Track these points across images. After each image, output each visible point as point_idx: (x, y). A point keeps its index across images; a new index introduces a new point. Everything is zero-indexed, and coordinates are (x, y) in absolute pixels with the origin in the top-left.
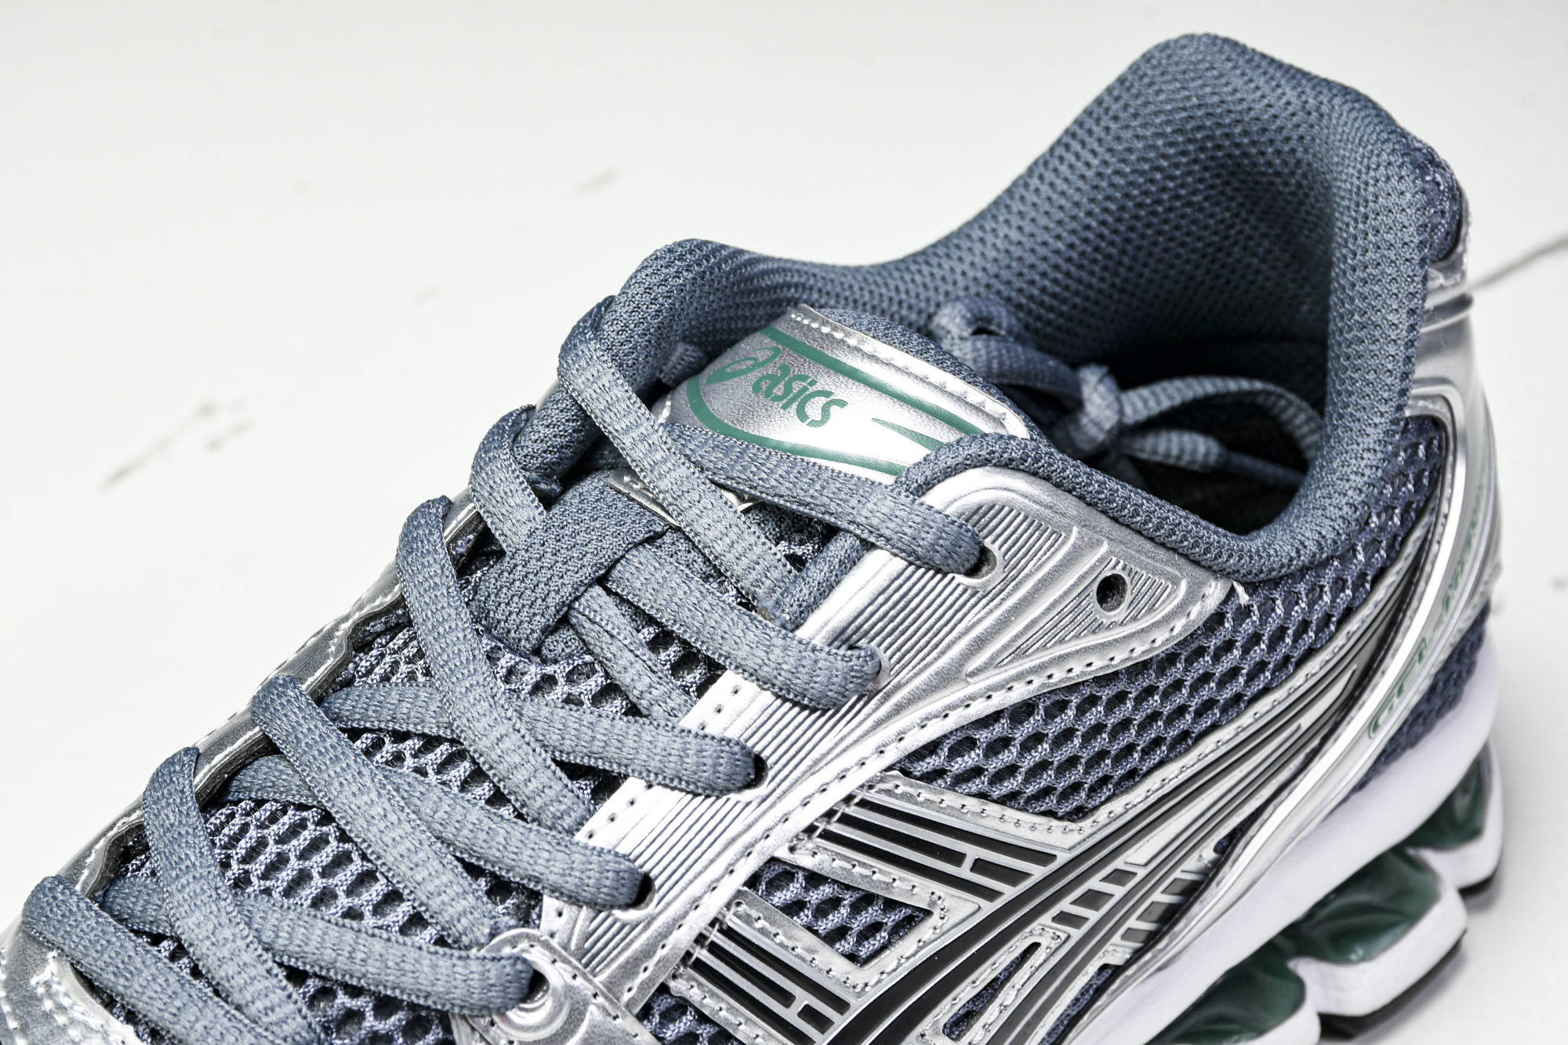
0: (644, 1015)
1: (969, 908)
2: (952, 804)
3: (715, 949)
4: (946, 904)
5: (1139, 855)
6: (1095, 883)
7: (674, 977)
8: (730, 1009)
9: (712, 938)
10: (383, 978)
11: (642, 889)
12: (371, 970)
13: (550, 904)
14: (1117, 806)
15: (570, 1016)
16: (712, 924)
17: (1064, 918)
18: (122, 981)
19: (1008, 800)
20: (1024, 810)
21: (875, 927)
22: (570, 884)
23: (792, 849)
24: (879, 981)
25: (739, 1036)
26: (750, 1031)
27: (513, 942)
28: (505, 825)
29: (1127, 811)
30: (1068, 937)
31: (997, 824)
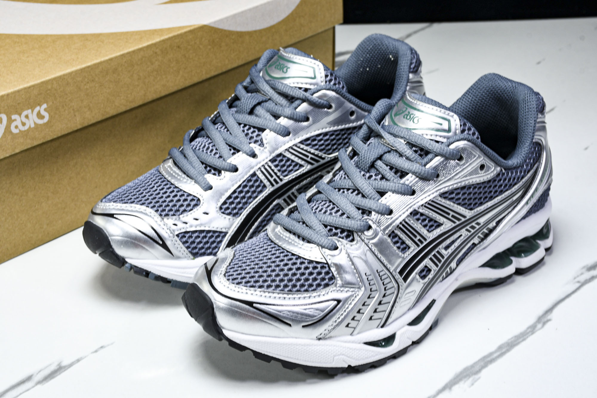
0: (389, 236)
1: (451, 224)
2: (448, 203)
3: (403, 225)
4: (446, 223)
5: (482, 220)
6: (473, 224)
7: (395, 230)
8: (405, 237)
9: (403, 223)
10: (341, 224)
11: (391, 212)
12: (339, 223)
13: (373, 213)
14: (478, 209)
15: (376, 234)
16: (403, 220)
17: (467, 230)
19: (459, 204)
20: (461, 206)
21: (432, 225)
22: (377, 209)
23: (418, 208)
24: (433, 236)
25: (406, 243)
26: (409, 242)
27: (366, 219)
28: (365, 200)
29: (480, 210)
30: (468, 234)
31: (456, 209)
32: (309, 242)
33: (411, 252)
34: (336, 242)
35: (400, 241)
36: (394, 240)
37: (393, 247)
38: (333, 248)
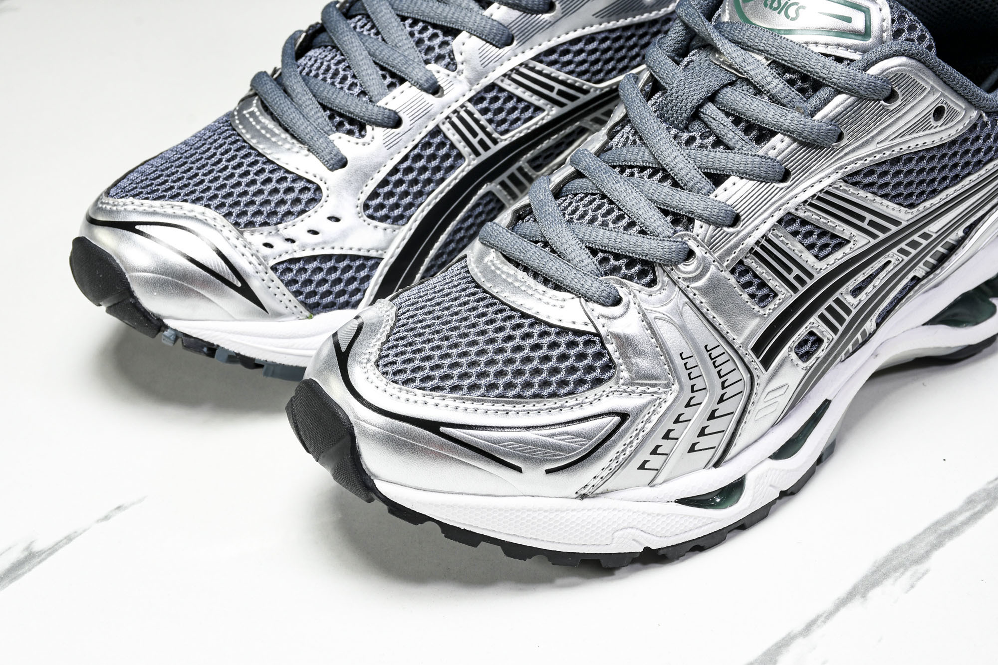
0: (733, 272)
1: (866, 241)
2: (862, 195)
3: (763, 248)
4: (856, 239)
5: (933, 228)
6: (915, 237)
7: (746, 258)
8: (767, 272)
9: (762, 243)
10: (629, 248)
11: (736, 220)
12: (623, 245)
13: (697, 223)
14: (927, 204)
15: (703, 269)
16: (763, 237)
17: (902, 251)
19: (885, 196)
20: (890, 201)
21: (825, 246)
22: (706, 214)
23: (796, 209)
24: (826, 268)
25: (770, 285)
26: (774, 283)
27: (682, 237)
28: (679, 193)
29: (931, 207)
30: (903, 260)
31: (879, 206)
32: (557, 287)
33: (780, 304)
34: (618, 287)
35: (756, 281)
36: (743, 280)
37: (741, 295)
38: (610, 301)
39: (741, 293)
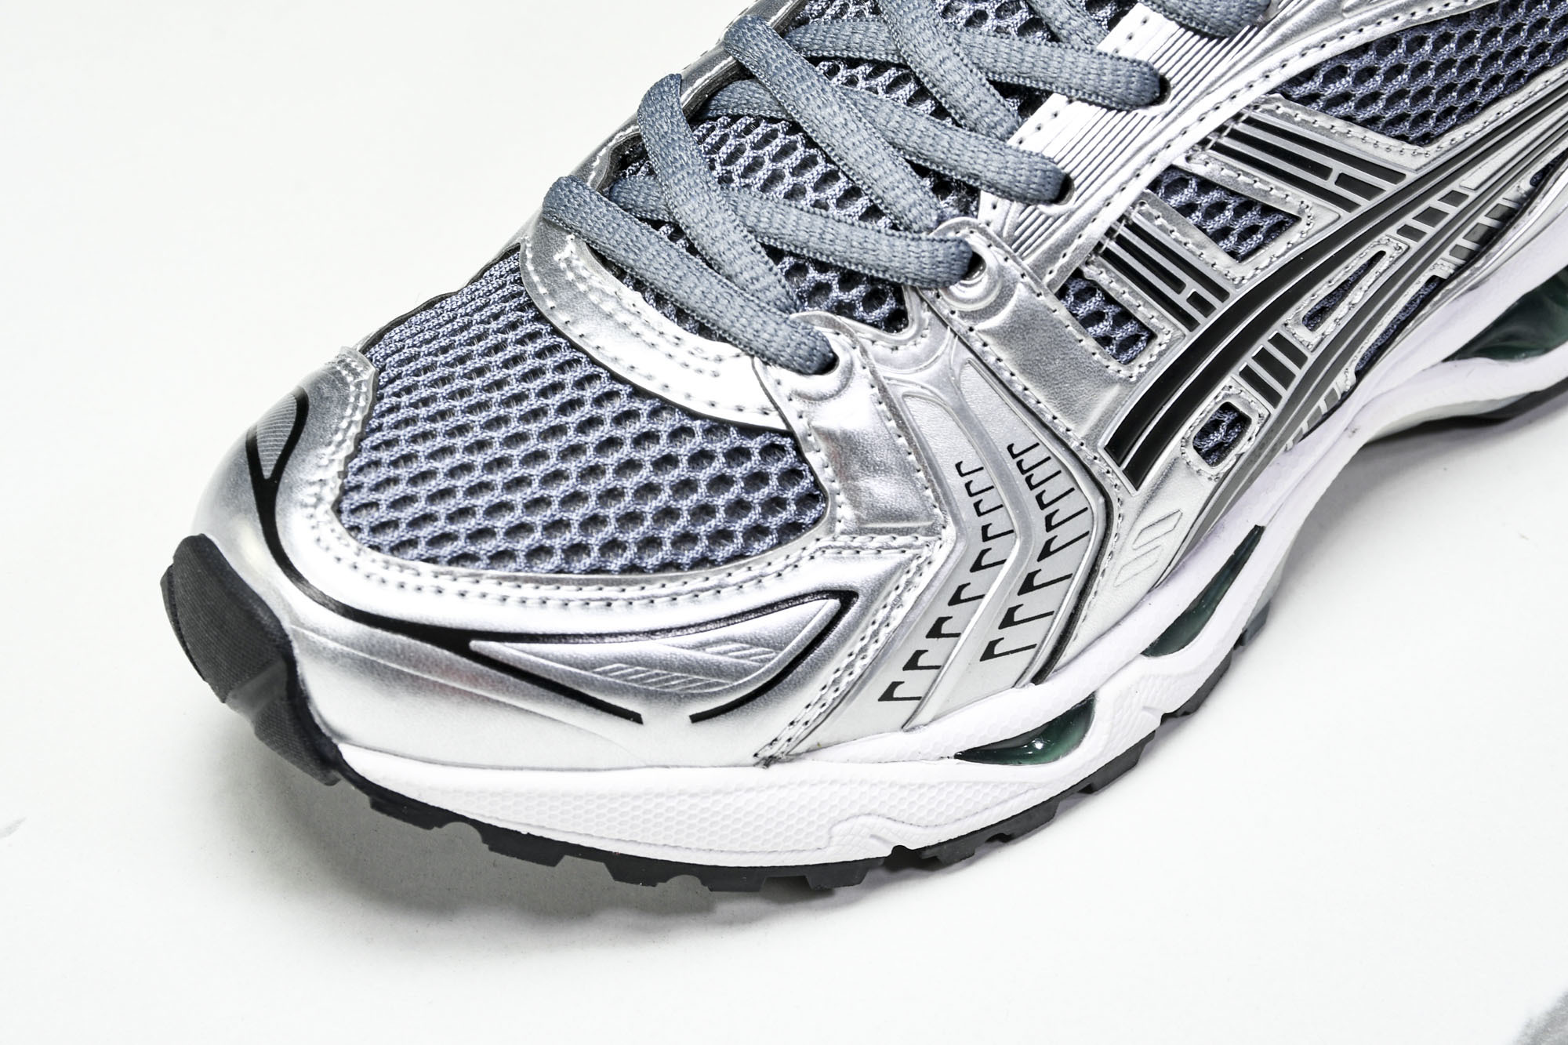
0: (1062, 294)
1: (1332, 217)
2: (1323, 124)
3: (1122, 241)
4: (1312, 213)
5: (1470, 181)
6: (1434, 202)
7: (1087, 263)
8: (1132, 292)
9: (1120, 231)
10: (848, 255)
11: (1063, 188)
12: (838, 248)
13: (986, 198)
14: (1458, 134)
15: (1001, 292)
16: (1120, 220)
17: (1407, 231)
18: (632, 256)
19: (1370, 123)
20: (1381, 133)
21: (1253, 230)
22: (1004, 180)
23: (1188, 159)
24: (1254, 276)
25: (1139, 316)
26: (1148, 312)
27: (956, 228)
28: (948, 132)
29: (1466, 139)
30: (1409, 248)
31: (1359, 144)
32: (704, 330)
33: (1161, 354)
34: (828, 333)
35: (1110, 311)
36: (1083, 310)
37: (1080, 341)
38: (815, 365)
39: (1079, 337)
